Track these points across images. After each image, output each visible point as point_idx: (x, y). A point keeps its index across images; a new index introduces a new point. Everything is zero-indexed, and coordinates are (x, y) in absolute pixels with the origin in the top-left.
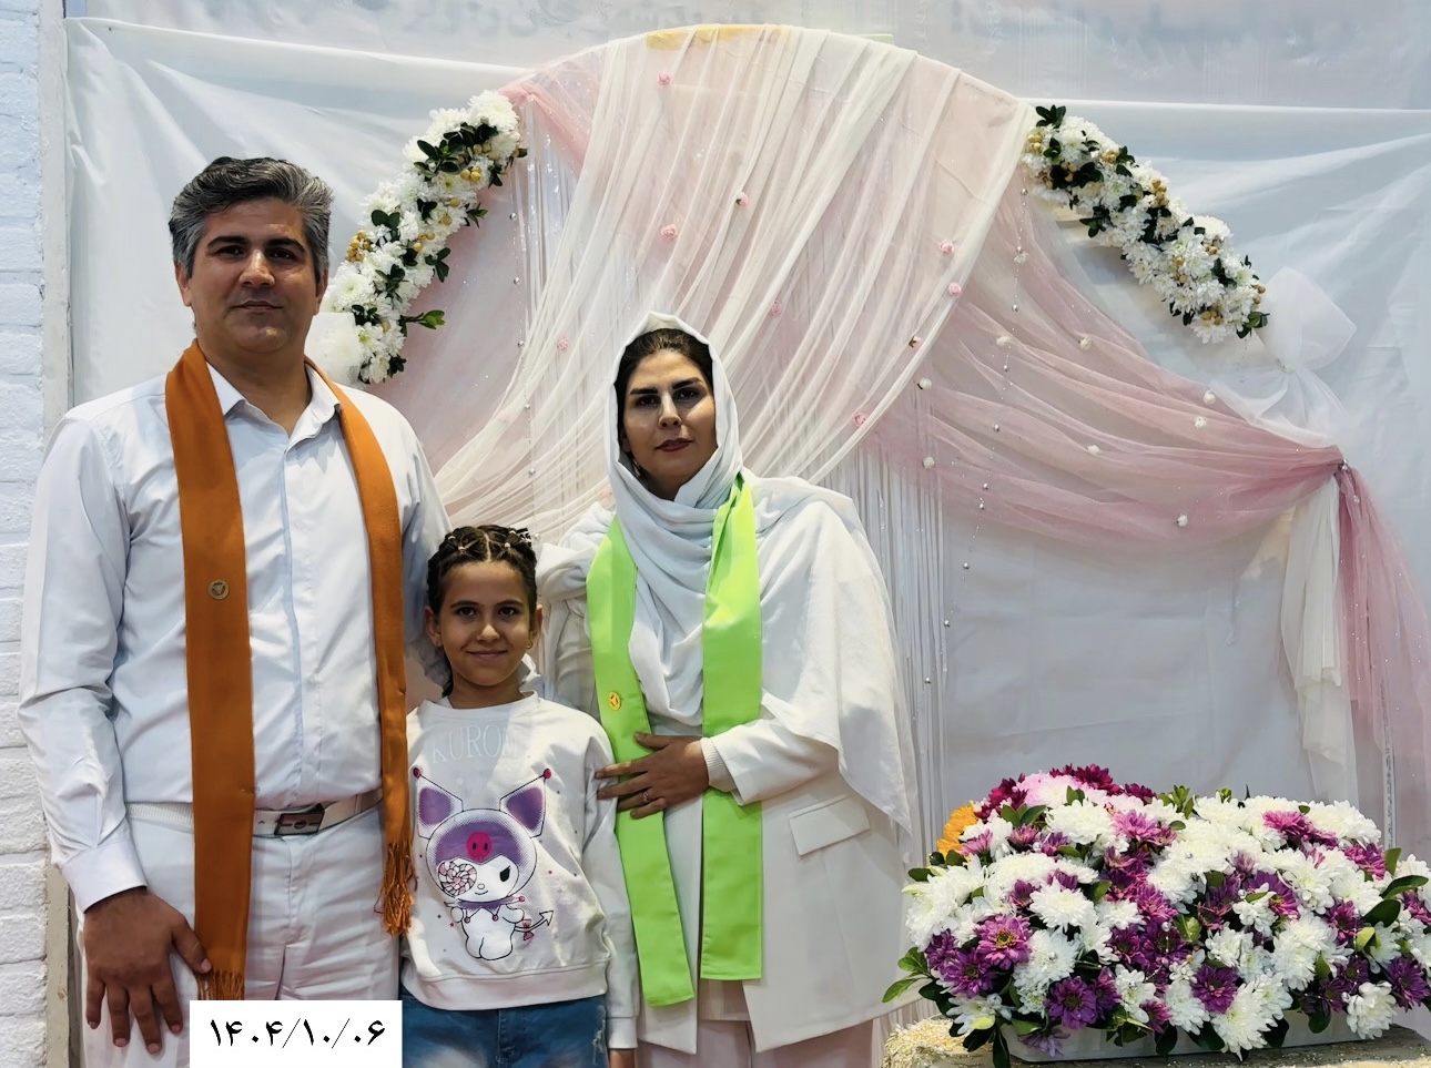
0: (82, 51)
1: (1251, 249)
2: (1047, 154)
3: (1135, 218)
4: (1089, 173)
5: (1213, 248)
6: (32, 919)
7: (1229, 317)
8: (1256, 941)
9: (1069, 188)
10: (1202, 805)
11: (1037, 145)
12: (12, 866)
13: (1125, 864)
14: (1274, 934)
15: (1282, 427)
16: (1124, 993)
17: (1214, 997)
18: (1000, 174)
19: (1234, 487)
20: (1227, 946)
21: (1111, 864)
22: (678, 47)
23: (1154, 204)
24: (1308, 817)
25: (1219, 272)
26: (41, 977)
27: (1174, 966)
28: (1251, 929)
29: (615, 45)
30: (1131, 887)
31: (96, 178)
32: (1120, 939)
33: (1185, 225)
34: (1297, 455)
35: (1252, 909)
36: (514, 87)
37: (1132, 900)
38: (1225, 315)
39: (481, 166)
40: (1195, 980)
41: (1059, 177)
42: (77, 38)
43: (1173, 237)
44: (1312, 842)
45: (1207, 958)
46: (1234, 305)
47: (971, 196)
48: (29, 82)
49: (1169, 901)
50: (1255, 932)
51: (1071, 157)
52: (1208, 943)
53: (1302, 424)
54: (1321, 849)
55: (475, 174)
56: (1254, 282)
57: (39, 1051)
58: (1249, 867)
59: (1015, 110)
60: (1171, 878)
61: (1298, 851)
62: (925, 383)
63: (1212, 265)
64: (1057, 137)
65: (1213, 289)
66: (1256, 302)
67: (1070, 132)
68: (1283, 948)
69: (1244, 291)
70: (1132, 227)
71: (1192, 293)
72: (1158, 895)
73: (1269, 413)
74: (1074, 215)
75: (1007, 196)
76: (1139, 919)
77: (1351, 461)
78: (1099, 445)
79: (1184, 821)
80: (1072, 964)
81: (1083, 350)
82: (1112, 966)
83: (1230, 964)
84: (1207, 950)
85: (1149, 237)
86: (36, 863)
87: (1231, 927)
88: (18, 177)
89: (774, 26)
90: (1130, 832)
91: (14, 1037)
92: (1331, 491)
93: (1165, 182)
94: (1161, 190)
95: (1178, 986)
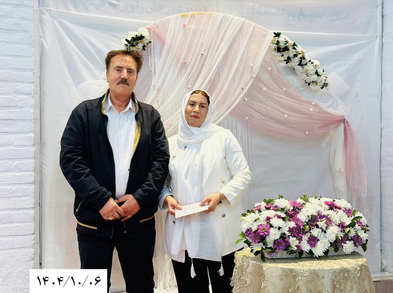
0: (43, 16)
1: (324, 68)
2: (276, 44)
3: (297, 60)
4: (286, 49)
5: (316, 67)
6: (31, 225)
7: (319, 84)
8: (322, 231)
9: (281, 52)
10: (310, 199)
11: (274, 41)
12: (26, 212)
13: (292, 213)
14: (326, 229)
15: (331, 110)
16: (291, 243)
17: (312, 244)
18: (265, 48)
19: (319, 125)
20: (315, 232)
21: (289, 213)
22: (188, 17)
23: (302, 57)
24: (335, 203)
25: (317, 73)
26: (33, 238)
27: (303, 237)
28: (321, 228)
29: (173, 16)
30: (293, 218)
31: (47, 47)
32: (291, 230)
33: (309, 62)
34: (334, 117)
35: (322, 224)
36: (148, 26)
37: (294, 221)
38: (318, 83)
39: (140, 45)
40: (308, 240)
41: (279, 50)
42: (42, 13)
43: (306, 64)
44: (336, 208)
45: (311, 235)
46: (320, 81)
47: (258, 54)
48: (31, 23)
49: (302, 221)
50: (322, 229)
51: (282, 45)
52: (311, 231)
53: (335, 110)
54: (338, 210)
55: (139, 47)
56: (325, 75)
57: (33, 256)
58: (321, 214)
59: (268, 33)
60: (303, 216)
61: (332, 210)
62: (246, 99)
63: (315, 71)
64: (278, 40)
65: (315, 77)
66: (325, 80)
67: (282, 39)
68: (328, 233)
69: (322, 78)
70: (296, 62)
71: (310, 78)
72: (300, 220)
73: (328, 107)
74: (283, 59)
75: (266, 54)
76: (295, 226)
77: (347, 119)
78: (287, 114)
79: (306, 203)
80: (280, 236)
81: (284, 92)
82: (289, 236)
83: (316, 236)
84: (311, 233)
85: (300, 64)
86: (32, 211)
87: (316, 228)
88: (28, 46)
89: (211, 12)
90: (293, 205)
91: (27, 252)
92: (342, 126)
93: (304, 51)
94: (303, 53)
95: (304, 241)
